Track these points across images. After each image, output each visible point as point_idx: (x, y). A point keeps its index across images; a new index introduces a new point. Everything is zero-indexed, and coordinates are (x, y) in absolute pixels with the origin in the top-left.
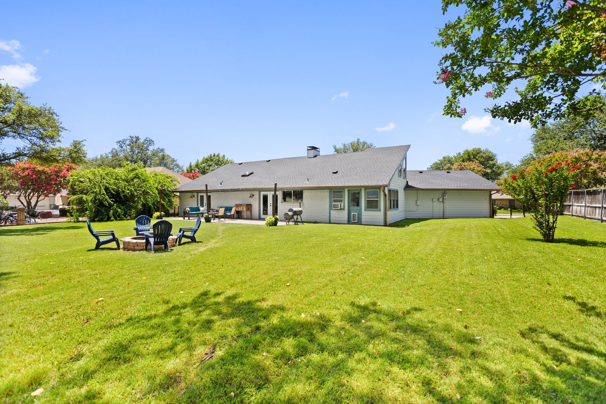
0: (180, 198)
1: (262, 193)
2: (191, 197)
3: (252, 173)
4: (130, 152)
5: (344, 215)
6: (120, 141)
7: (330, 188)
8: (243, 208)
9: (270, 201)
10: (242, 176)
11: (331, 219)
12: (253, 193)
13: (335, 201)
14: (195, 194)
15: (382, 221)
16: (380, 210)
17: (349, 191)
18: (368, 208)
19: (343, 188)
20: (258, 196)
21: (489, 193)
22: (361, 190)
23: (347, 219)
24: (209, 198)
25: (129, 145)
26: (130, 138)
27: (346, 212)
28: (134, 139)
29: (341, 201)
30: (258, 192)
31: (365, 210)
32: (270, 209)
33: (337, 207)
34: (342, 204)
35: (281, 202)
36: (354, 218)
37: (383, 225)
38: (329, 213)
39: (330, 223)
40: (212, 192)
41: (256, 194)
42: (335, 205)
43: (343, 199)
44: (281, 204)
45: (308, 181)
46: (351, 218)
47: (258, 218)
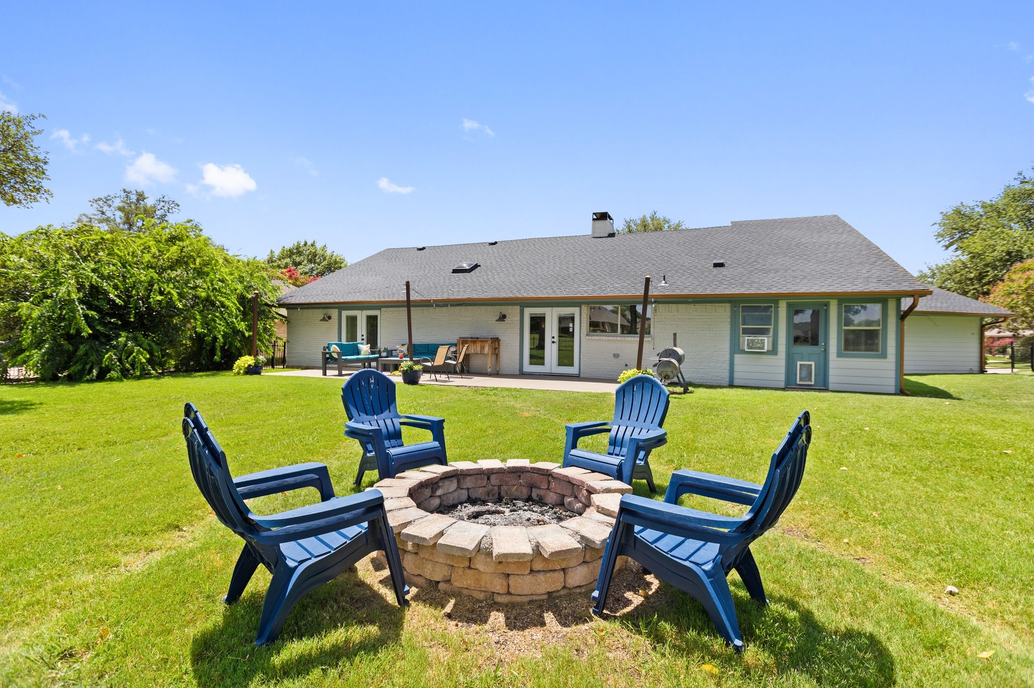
0: (289, 322)
1: (529, 312)
2: (324, 319)
3: (476, 266)
4: (124, 223)
5: (777, 366)
6: (100, 199)
7: (733, 301)
8: (482, 348)
9: (551, 330)
10: (455, 271)
11: (736, 375)
12: (504, 309)
13: (746, 332)
14: (334, 313)
15: (891, 383)
16: (884, 356)
17: (789, 306)
18: (846, 349)
19: (775, 299)
20: (517, 318)
21: (978, 322)
22: (827, 305)
23: (783, 377)
24: (372, 322)
25: (120, 209)
26: (124, 194)
27: (779, 360)
28: (134, 198)
29: (763, 332)
30: (517, 309)
31: (840, 355)
32: (551, 351)
33: (759, 345)
34: (766, 339)
35: (585, 333)
36: (804, 375)
37: (893, 392)
38: (728, 362)
39: (731, 386)
40: (382, 309)
41: (513, 313)
42: (753, 341)
43: (772, 327)
44: (588, 337)
45: (666, 283)
46: (796, 374)
47: (518, 373)
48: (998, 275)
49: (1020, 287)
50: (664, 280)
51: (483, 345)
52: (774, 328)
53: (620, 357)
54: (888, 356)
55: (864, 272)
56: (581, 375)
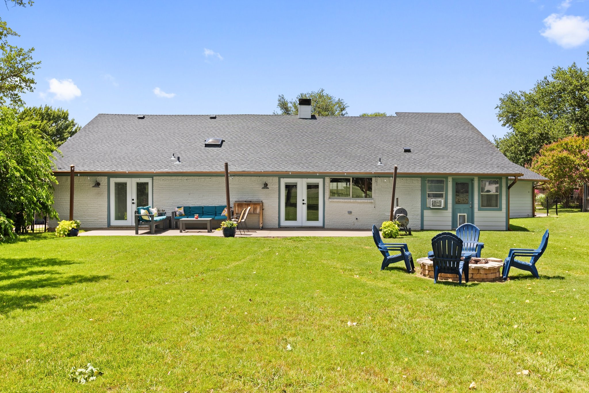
1: (284, 181)
3: (223, 142)
5: (447, 217)
7: (423, 177)
8: (255, 209)
9: (302, 195)
10: (207, 146)
11: (425, 223)
12: (267, 180)
13: (430, 196)
14: (103, 180)
15: (503, 224)
16: (500, 209)
17: (453, 180)
18: (483, 206)
19: (445, 176)
20: (276, 186)
21: (531, 184)
22: (472, 180)
23: (450, 223)
24: (142, 189)
27: (449, 213)
29: (441, 196)
30: (276, 179)
31: (479, 209)
32: (302, 210)
33: (438, 204)
34: (442, 200)
35: (328, 197)
36: (461, 221)
37: (505, 230)
38: (420, 215)
39: (422, 230)
40: (154, 178)
41: (273, 182)
42: (435, 202)
43: (444, 193)
44: (330, 200)
45: (381, 163)
46: (457, 221)
47: (277, 227)
48: (535, 149)
49: (549, 161)
50: (380, 161)
51: (255, 206)
52: (445, 194)
53: (353, 213)
54: (502, 209)
55: (489, 160)
56: (325, 227)
